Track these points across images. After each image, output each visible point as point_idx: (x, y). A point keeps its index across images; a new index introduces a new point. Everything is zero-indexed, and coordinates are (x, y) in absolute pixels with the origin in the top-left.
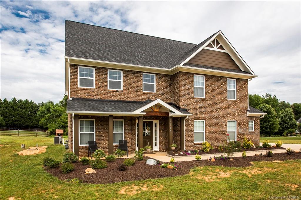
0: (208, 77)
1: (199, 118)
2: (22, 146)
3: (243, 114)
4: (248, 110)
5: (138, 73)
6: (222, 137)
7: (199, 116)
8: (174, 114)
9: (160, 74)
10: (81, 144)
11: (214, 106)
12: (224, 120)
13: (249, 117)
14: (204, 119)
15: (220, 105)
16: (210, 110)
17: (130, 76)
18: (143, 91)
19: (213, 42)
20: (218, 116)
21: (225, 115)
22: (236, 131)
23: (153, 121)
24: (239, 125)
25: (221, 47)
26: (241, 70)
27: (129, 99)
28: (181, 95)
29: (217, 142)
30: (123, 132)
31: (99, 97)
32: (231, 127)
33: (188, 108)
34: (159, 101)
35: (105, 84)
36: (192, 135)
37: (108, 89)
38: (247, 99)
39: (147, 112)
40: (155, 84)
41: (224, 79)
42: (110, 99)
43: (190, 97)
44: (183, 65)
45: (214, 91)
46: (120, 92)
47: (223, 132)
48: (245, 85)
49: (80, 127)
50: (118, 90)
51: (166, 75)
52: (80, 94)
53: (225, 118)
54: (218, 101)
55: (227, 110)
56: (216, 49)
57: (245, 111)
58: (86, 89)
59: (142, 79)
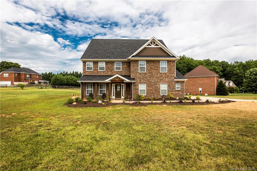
0: (148, 61)
1: (142, 83)
2: (73, 95)
3: (172, 80)
4: (175, 78)
5: (113, 63)
6: (157, 93)
7: (142, 82)
8: (126, 81)
9: (124, 62)
10: (87, 94)
11: (152, 76)
12: (158, 83)
13: (176, 81)
14: (145, 83)
15: (156, 75)
16: (149, 78)
17: (108, 64)
18: (115, 70)
19: (151, 43)
20: (154, 82)
21: (159, 81)
22: (167, 89)
23: (121, 85)
24: (169, 86)
25: (157, 45)
26: (171, 56)
27: (108, 75)
28: (132, 72)
29: (153, 95)
30: (105, 89)
31: (94, 74)
32: (164, 87)
33: (135, 78)
34: (117, 75)
35: (97, 68)
36: (137, 91)
37: (99, 70)
38: (175, 71)
39: (111, 81)
40: (121, 66)
41: (159, 61)
42: (99, 75)
43: (137, 72)
44: (131, 57)
45: (151, 68)
46: (104, 72)
47: (158, 90)
48: (173, 64)
49: (87, 87)
50: (103, 71)
51: (127, 62)
52: (87, 74)
53: (159, 82)
54: (154, 74)
55: (160, 78)
56: (153, 46)
57: (173, 78)
58: (89, 71)
59: (114, 65)
